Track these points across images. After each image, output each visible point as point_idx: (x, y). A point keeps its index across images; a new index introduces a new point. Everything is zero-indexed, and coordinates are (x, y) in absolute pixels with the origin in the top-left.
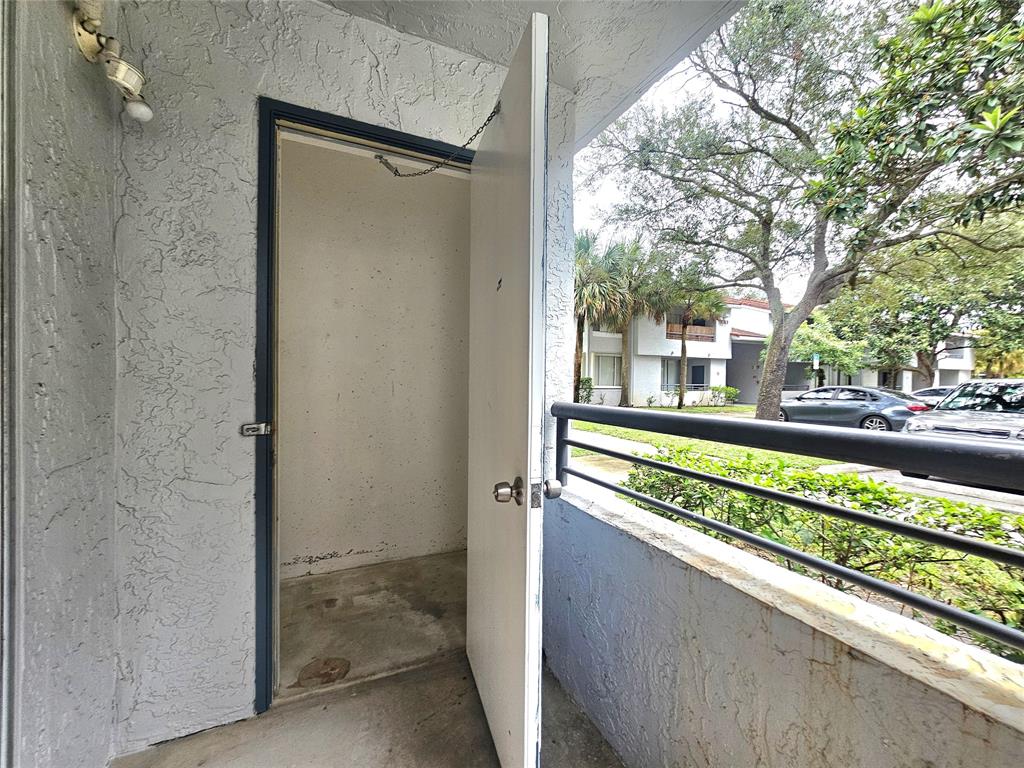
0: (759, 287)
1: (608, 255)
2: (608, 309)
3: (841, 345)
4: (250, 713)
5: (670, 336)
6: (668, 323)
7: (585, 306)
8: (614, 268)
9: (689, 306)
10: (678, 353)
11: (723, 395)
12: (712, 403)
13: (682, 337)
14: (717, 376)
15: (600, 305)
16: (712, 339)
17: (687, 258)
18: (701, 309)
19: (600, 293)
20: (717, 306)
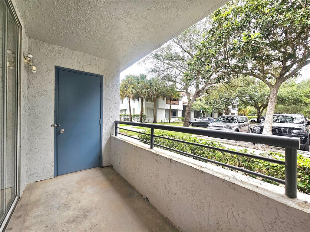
0: (185, 92)
1: (150, 81)
2: (149, 96)
3: (207, 107)
4: (53, 177)
5: (167, 103)
6: (166, 100)
7: (143, 95)
8: (151, 85)
9: (172, 96)
10: (169, 108)
11: (181, 119)
12: (178, 122)
13: (170, 104)
14: (179, 114)
15: (147, 94)
16: (178, 104)
17: (170, 83)
18: (174, 97)
19: (147, 91)
20: (179, 96)
